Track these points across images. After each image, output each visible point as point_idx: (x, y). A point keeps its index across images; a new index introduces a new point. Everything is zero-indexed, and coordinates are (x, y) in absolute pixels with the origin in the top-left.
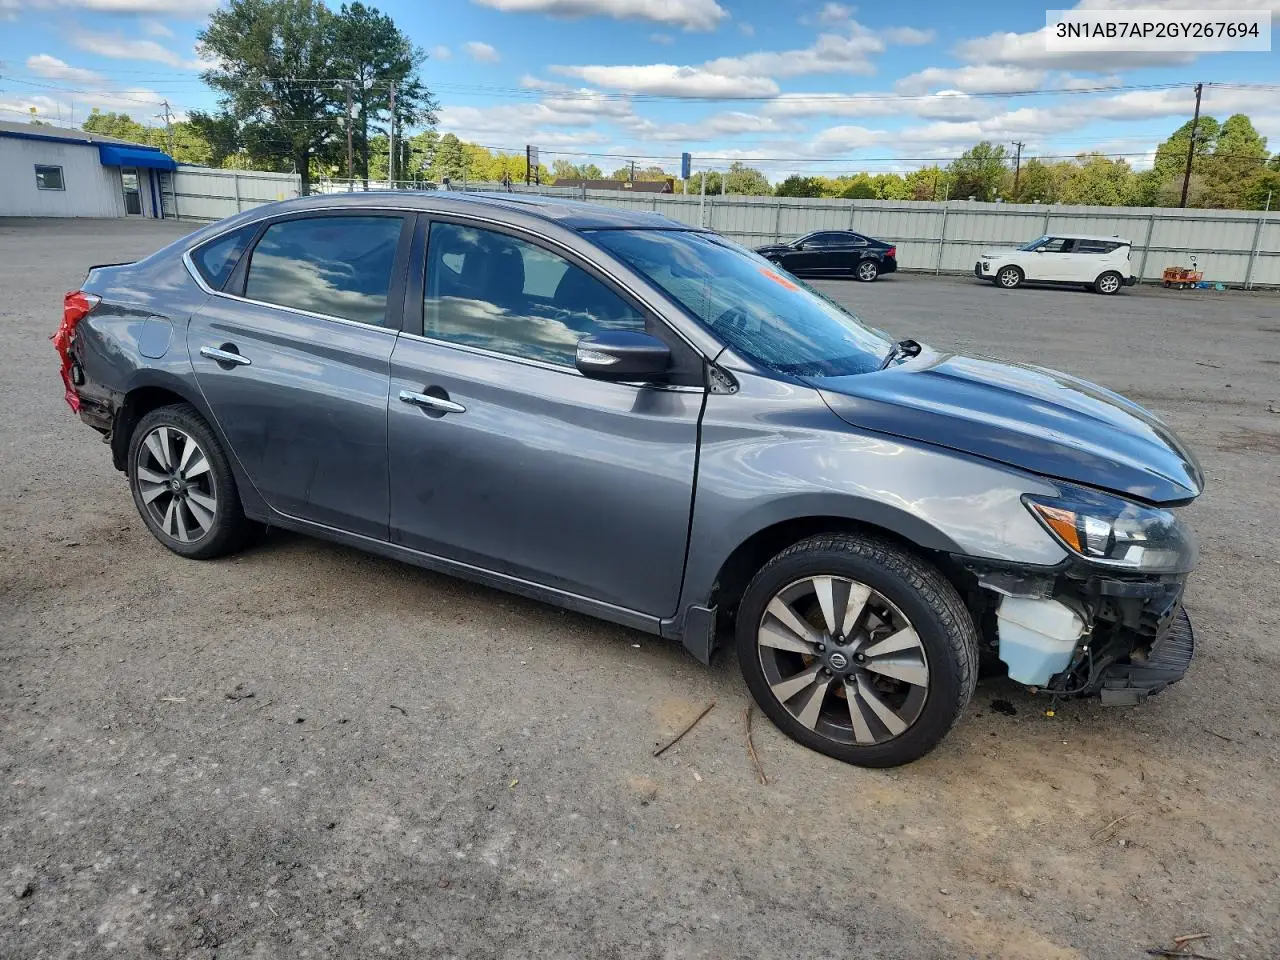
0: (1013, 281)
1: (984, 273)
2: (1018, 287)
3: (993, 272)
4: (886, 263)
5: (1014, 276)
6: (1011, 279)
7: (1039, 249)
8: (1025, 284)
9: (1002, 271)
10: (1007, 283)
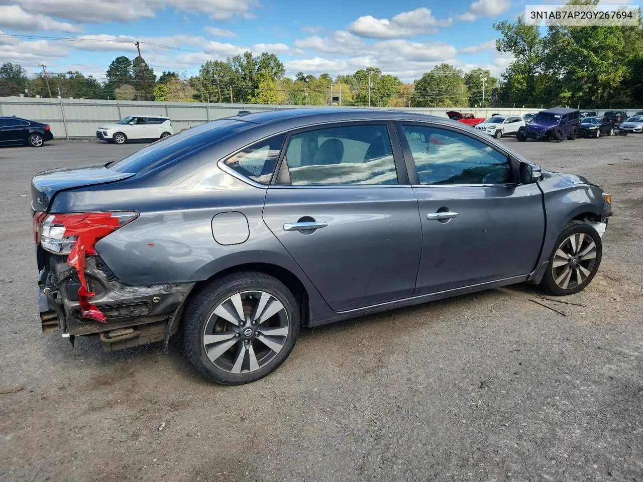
0: (122, 140)
1: (105, 137)
2: (125, 143)
3: (110, 136)
4: (47, 135)
5: (122, 137)
6: (120, 139)
7: (130, 123)
8: (128, 141)
9: (115, 135)
10: (119, 141)
